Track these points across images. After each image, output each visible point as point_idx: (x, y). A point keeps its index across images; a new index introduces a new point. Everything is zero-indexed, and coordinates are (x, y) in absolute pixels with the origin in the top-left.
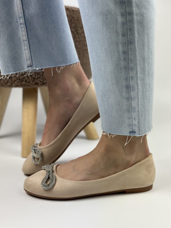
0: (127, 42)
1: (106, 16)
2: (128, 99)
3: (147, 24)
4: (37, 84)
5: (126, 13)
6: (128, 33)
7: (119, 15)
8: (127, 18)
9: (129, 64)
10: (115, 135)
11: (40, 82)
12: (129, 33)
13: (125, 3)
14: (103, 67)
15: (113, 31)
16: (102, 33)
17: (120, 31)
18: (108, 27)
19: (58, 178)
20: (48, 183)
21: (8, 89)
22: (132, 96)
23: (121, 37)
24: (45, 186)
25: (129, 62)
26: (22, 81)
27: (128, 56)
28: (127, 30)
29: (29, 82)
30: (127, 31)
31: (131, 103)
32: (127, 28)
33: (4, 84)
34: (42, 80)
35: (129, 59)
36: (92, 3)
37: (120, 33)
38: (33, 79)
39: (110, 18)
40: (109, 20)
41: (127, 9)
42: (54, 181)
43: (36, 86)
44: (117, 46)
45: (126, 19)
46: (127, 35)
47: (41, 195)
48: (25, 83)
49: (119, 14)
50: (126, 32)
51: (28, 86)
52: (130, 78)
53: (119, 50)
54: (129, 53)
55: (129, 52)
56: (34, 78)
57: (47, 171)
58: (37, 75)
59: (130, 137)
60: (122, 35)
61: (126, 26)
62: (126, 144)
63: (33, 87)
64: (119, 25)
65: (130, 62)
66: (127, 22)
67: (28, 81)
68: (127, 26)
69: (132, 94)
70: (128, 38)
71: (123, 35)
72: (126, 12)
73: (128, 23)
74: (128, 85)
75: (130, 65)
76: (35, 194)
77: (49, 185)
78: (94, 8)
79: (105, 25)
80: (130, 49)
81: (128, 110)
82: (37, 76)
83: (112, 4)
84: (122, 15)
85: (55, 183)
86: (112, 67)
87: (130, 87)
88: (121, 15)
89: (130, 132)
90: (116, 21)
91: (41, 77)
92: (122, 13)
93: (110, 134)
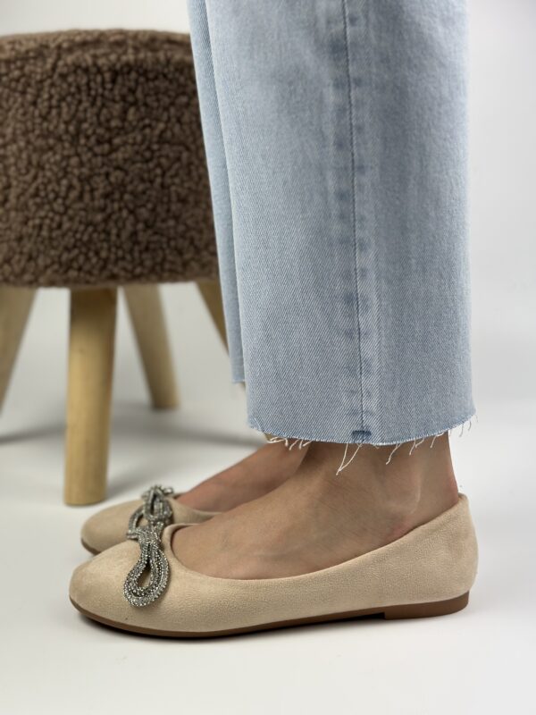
0: (350, 165)
1: (290, 84)
2: (349, 334)
3: (418, 114)
4: (114, 277)
5: (349, 81)
6: (354, 138)
7: (329, 85)
8: (352, 93)
9: (354, 231)
10: (307, 441)
11: (122, 273)
12: (357, 139)
13: (346, 49)
14: (276, 237)
15: (310, 130)
16: (277, 134)
17: (330, 131)
18: (297, 117)
19: (178, 570)
20: (146, 585)
21: (25, 291)
22: (362, 327)
23: (331, 149)
24: (135, 594)
25: (354, 226)
26: (69, 268)
27: (354, 208)
28: (351, 129)
29: (90, 273)
30: (352, 133)
31: (359, 347)
32: (351, 124)
33: (12, 278)
34: (130, 267)
35: (354, 217)
36: (251, 44)
37: (331, 138)
38: (101, 263)
39: (302, 91)
40: (299, 98)
41: (351, 68)
42: (164, 579)
43: (111, 285)
44: (321, 174)
45: (350, 97)
46: (352, 144)
47: (122, 622)
48: (78, 276)
49: (328, 81)
50: (348, 136)
51: (88, 282)
52: (356, 274)
53: (326, 188)
54: (356, 199)
55: (355, 197)
56: (106, 261)
57: (142, 546)
58: (113, 249)
59: (352, 447)
60: (334, 144)
61: (348, 118)
62: (340, 470)
63: (101, 286)
64: (329, 114)
65: (357, 225)
66: (351, 105)
67: (87, 267)
68: (351, 119)
69: (361, 319)
70: (353, 155)
71: (340, 145)
72: (348, 76)
73: (353, 110)
74: (351, 294)
75: (359, 234)
76: (103, 616)
77: (147, 592)
78: (256, 57)
79: (286, 111)
80: (359, 185)
81: (348, 367)
82: (116, 254)
83: (308, 52)
84: (338, 85)
85: (167, 586)
86: (304, 237)
87: (357, 298)
88: (334, 85)
89: (355, 433)
90: (321, 100)
91: (128, 257)
92: (336, 79)
93: (291, 441)
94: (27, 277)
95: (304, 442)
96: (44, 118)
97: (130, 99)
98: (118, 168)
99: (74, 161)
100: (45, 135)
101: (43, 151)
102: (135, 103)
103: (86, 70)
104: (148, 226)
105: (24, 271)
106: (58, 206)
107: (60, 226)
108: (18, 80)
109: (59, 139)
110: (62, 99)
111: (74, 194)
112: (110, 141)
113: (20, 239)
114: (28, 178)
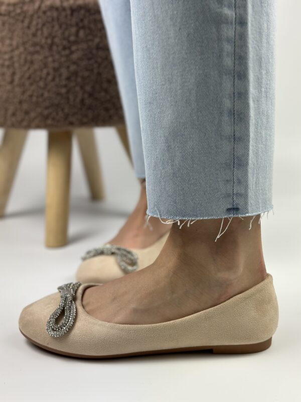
2: (228, 139)
9: (234, 67)
10: (194, 220)
20: (60, 323)
22: (236, 133)
24: (53, 330)
25: (234, 63)
26: (47, 118)
27: (235, 51)
29: (59, 121)
33: (16, 124)
42: (71, 321)
47: (45, 345)
48: (53, 123)
52: (234, 96)
54: (236, 45)
56: (67, 115)
57: (62, 297)
59: (226, 220)
65: (236, 62)
67: (57, 118)
69: (236, 128)
74: (230, 110)
75: (237, 69)
76: (35, 341)
77: (60, 328)
81: (226, 163)
85: (73, 325)
87: (234, 113)
89: (229, 210)
93: (182, 221)
94: (25, 123)
95: (192, 221)
96: (34, 35)
97: (81, 25)
98: (74, 63)
99: (50, 59)
100: (35, 45)
101: (33, 53)
102: (83, 27)
103: (57, 9)
104: (91, 95)
105: (22, 120)
106: (41, 84)
107: (42, 95)
108: (19, 14)
109: (42, 47)
110: (44, 25)
111: (50, 78)
112: (69, 48)
113: (21, 102)
114: (25, 68)
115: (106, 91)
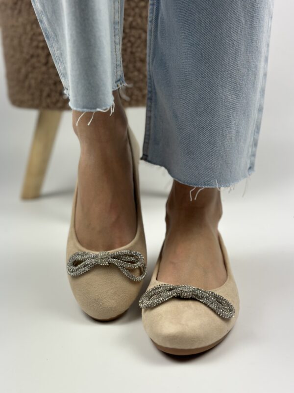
115: (139, 70)
